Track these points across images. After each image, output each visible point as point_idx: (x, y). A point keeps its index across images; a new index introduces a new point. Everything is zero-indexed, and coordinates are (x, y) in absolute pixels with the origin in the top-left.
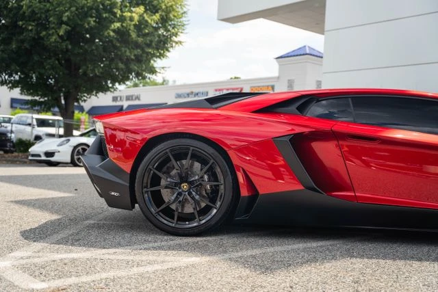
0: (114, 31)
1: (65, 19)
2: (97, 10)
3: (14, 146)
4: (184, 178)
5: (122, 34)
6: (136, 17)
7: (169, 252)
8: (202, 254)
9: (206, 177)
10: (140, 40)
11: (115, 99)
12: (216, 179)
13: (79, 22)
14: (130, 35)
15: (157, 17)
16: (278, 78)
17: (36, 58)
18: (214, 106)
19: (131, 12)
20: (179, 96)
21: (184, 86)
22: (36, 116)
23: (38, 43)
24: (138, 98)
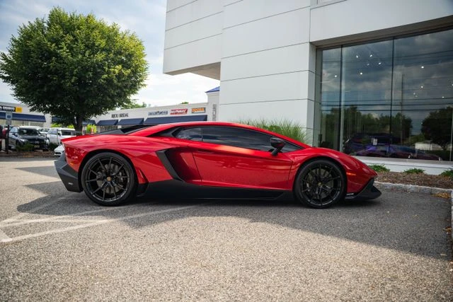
0: (104, 79)
1: (75, 73)
2: (94, 68)
3: (48, 147)
4: (108, 174)
5: (109, 81)
6: (117, 71)
7: (93, 217)
8: (111, 218)
9: (120, 174)
10: (120, 84)
11: (113, 116)
12: (126, 175)
13: (83, 75)
14: (113, 82)
15: (129, 71)
16: (207, 103)
17: (58, 96)
18: (126, 133)
19: (114, 68)
20: (151, 114)
21: (156, 108)
22: (61, 129)
23: (60, 86)
24: (127, 115)
